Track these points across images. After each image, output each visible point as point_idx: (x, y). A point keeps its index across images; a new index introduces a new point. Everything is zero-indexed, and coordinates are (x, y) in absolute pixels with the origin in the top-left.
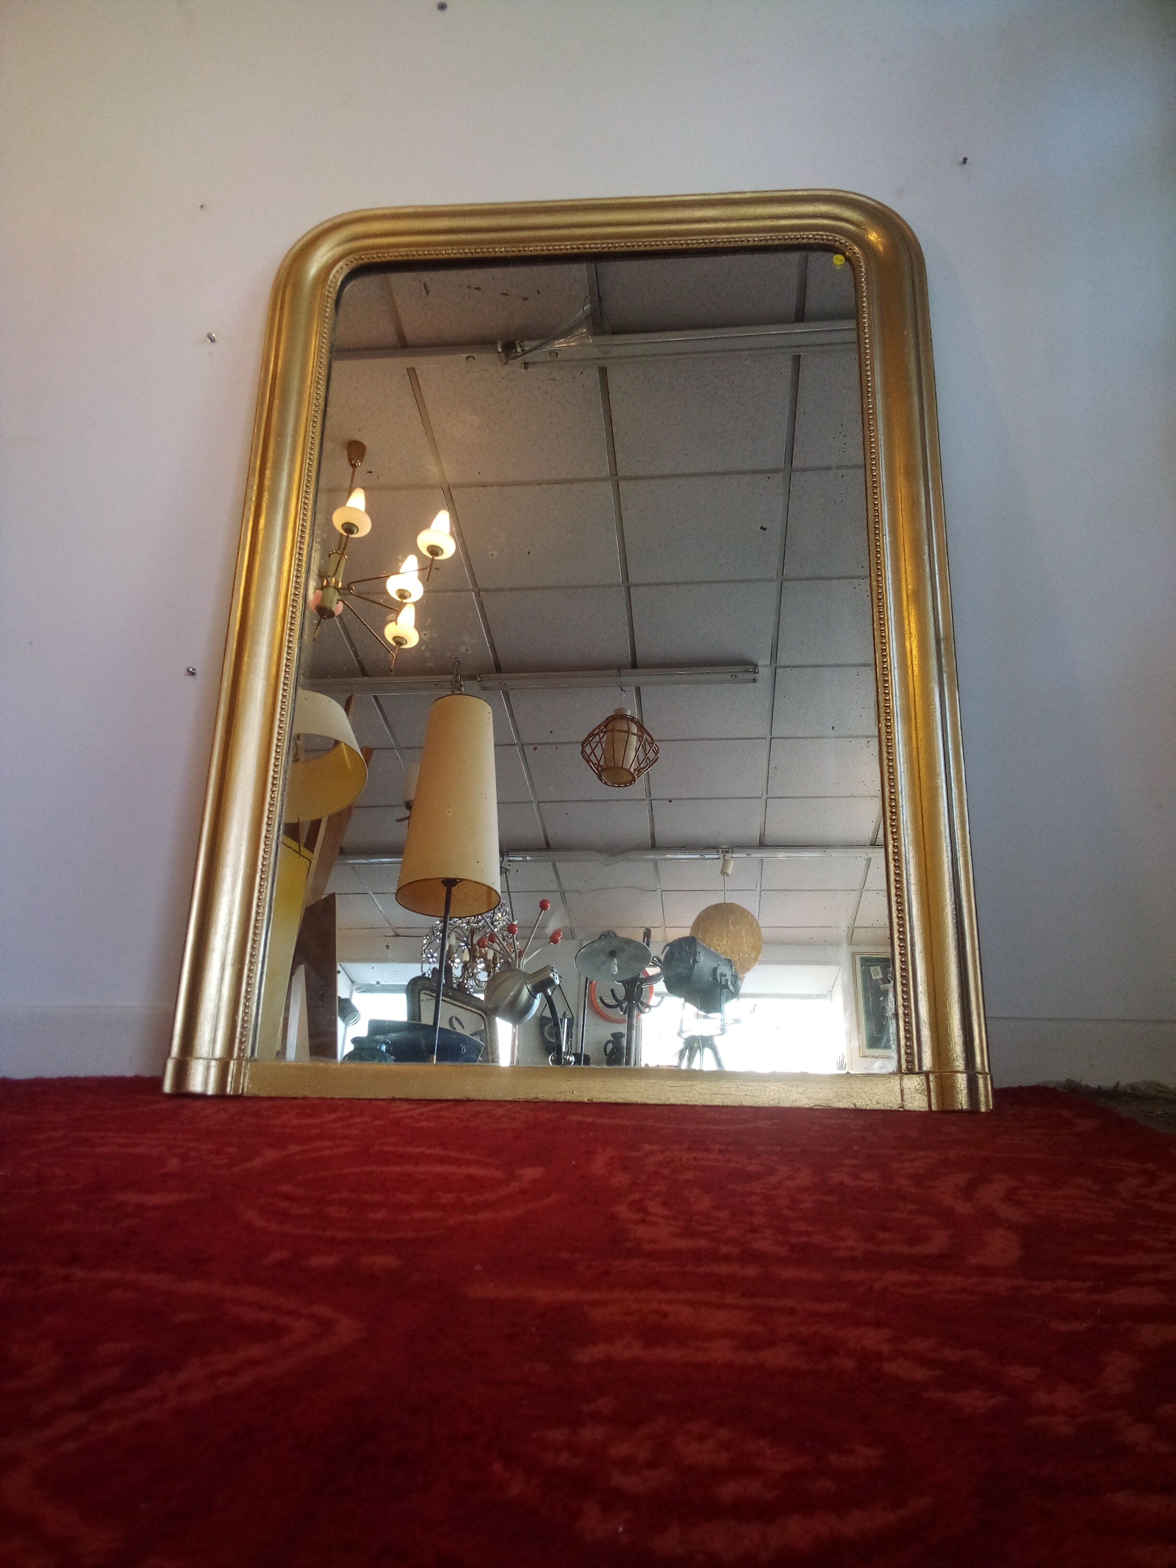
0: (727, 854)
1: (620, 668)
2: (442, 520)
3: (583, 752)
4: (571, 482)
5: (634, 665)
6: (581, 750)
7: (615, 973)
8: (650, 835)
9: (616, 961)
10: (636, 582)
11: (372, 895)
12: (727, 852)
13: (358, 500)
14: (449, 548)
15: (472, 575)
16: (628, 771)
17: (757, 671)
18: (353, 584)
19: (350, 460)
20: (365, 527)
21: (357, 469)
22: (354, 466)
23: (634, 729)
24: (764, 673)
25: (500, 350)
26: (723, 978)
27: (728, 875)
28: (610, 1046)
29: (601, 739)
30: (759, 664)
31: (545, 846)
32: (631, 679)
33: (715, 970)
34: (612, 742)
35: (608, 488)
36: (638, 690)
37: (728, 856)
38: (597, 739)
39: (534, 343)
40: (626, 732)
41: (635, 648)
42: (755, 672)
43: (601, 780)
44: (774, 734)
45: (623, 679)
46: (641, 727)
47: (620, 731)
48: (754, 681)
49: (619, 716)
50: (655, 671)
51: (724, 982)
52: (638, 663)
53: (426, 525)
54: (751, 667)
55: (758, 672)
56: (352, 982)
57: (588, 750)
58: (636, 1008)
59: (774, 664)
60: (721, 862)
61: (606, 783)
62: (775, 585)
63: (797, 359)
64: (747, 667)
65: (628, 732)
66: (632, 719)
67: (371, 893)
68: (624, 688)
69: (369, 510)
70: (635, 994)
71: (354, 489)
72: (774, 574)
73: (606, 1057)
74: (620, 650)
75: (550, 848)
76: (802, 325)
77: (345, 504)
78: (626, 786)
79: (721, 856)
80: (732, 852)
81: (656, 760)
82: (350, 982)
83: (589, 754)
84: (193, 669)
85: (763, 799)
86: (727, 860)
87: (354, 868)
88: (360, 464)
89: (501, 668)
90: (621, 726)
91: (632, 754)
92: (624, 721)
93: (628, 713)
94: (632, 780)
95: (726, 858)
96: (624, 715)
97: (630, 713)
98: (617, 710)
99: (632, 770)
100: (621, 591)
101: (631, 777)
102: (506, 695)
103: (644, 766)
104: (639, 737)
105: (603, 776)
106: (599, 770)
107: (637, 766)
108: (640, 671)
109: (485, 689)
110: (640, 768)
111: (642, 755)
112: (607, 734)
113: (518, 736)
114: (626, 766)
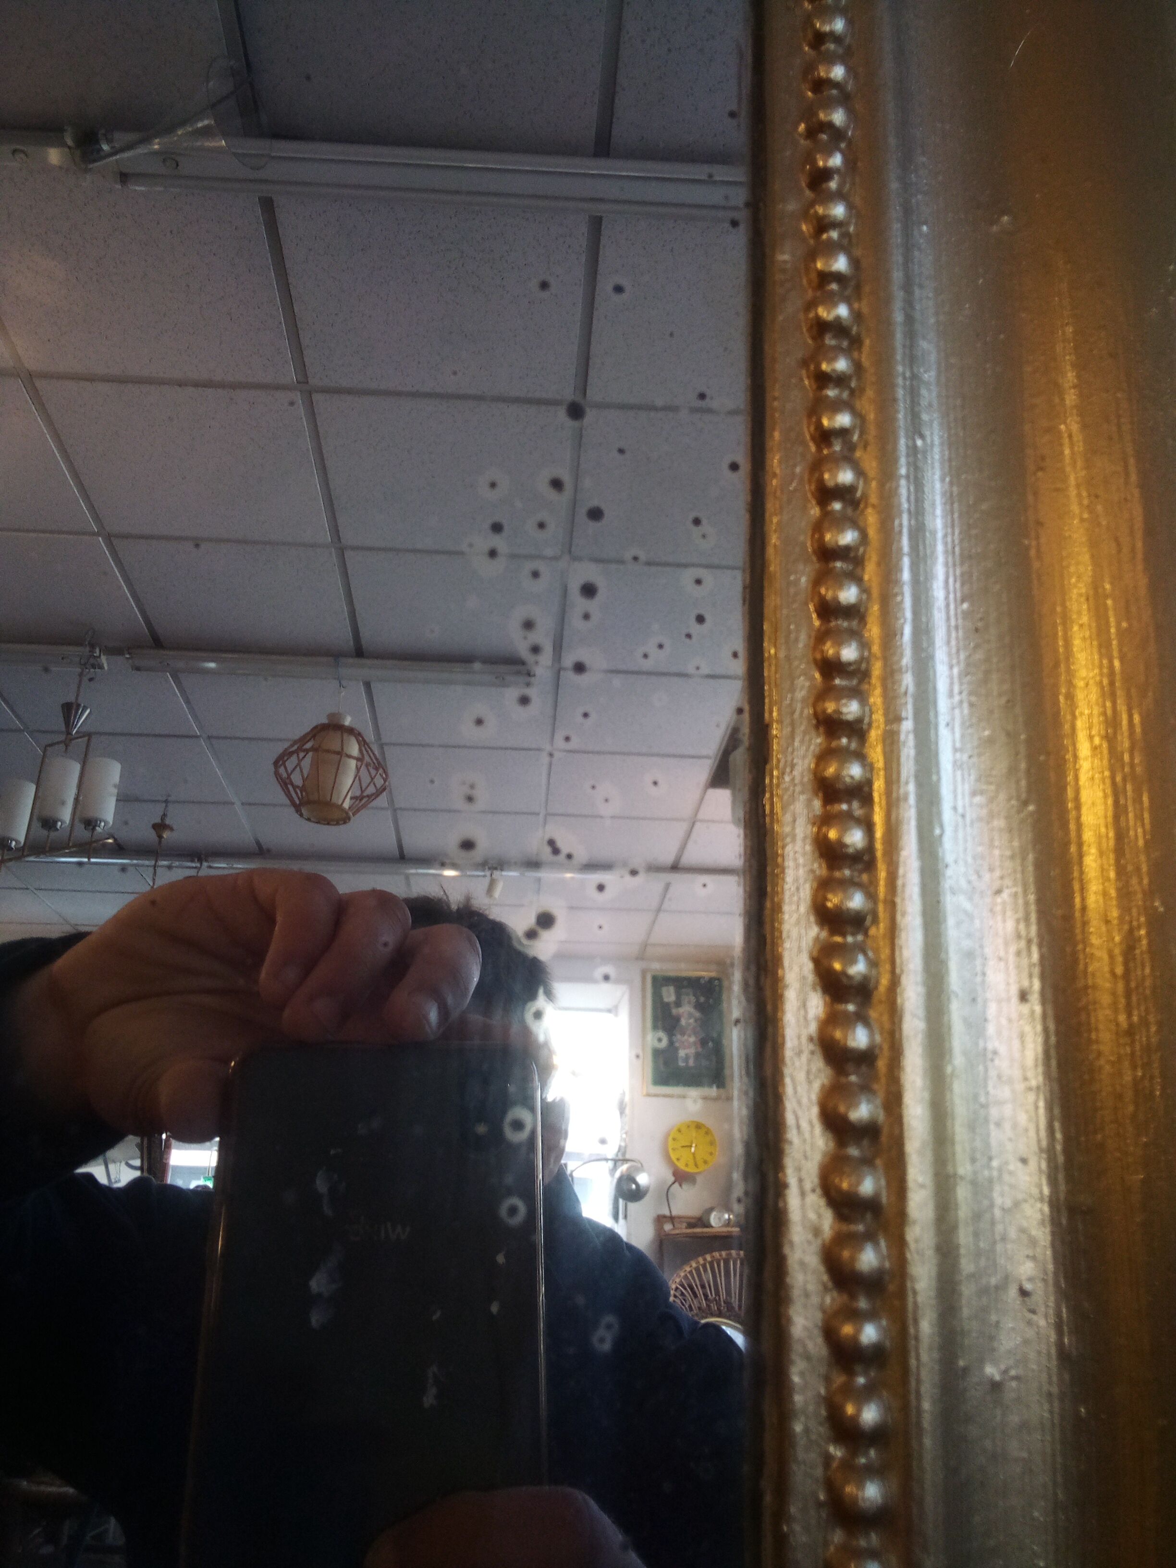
0: (495, 872)
1: (336, 655)
3: (277, 774)
5: (359, 652)
6: (274, 769)
8: (394, 846)
10: (354, 543)
11: (35, 892)
12: (496, 869)
15: (94, 512)
16: (339, 806)
17: (532, 673)
23: (353, 748)
25: (70, 142)
29: (300, 761)
31: (257, 853)
32: (356, 671)
35: (295, 401)
36: (368, 685)
37: (497, 874)
38: (294, 758)
39: (131, 137)
40: (338, 753)
41: (358, 630)
42: (529, 675)
43: (301, 815)
44: (556, 746)
45: (343, 672)
46: (365, 744)
47: (328, 751)
48: (529, 685)
49: (333, 726)
50: (389, 663)
52: (364, 650)
54: (523, 665)
55: (534, 675)
57: (283, 771)
59: (557, 666)
60: (487, 880)
61: (309, 820)
63: (596, 224)
64: (517, 666)
66: (351, 731)
67: (30, 888)
68: (344, 683)
74: (336, 631)
75: (264, 855)
76: (602, 162)
78: (336, 824)
79: (488, 873)
80: (501, 870)
81: (387, 786)
83: (284, 777)
85: (541, 816)
86: (496, 879)
89: (157, 642)
90: (333, 741)
91: (347, 780)
92: (339, 733)
93: (348, 721)
94: (346, 820)
95: (493, 876)
96: (342, 723)
97: (351, 721)
98: (331, 716)
99: (346, 805)
100: (331, 553)
101: (344, 815)
102: (175, 677)
103: (368, 796)
104: (358, 759)
105: (304, 811)
106: (298, 802)
107: (358, 793)
108: (368, 662)
109: (138, 669)
110: (362, 800)
111: (366, 779)
112: (310, 754)
113: (200, 728)
114: (337, 799)
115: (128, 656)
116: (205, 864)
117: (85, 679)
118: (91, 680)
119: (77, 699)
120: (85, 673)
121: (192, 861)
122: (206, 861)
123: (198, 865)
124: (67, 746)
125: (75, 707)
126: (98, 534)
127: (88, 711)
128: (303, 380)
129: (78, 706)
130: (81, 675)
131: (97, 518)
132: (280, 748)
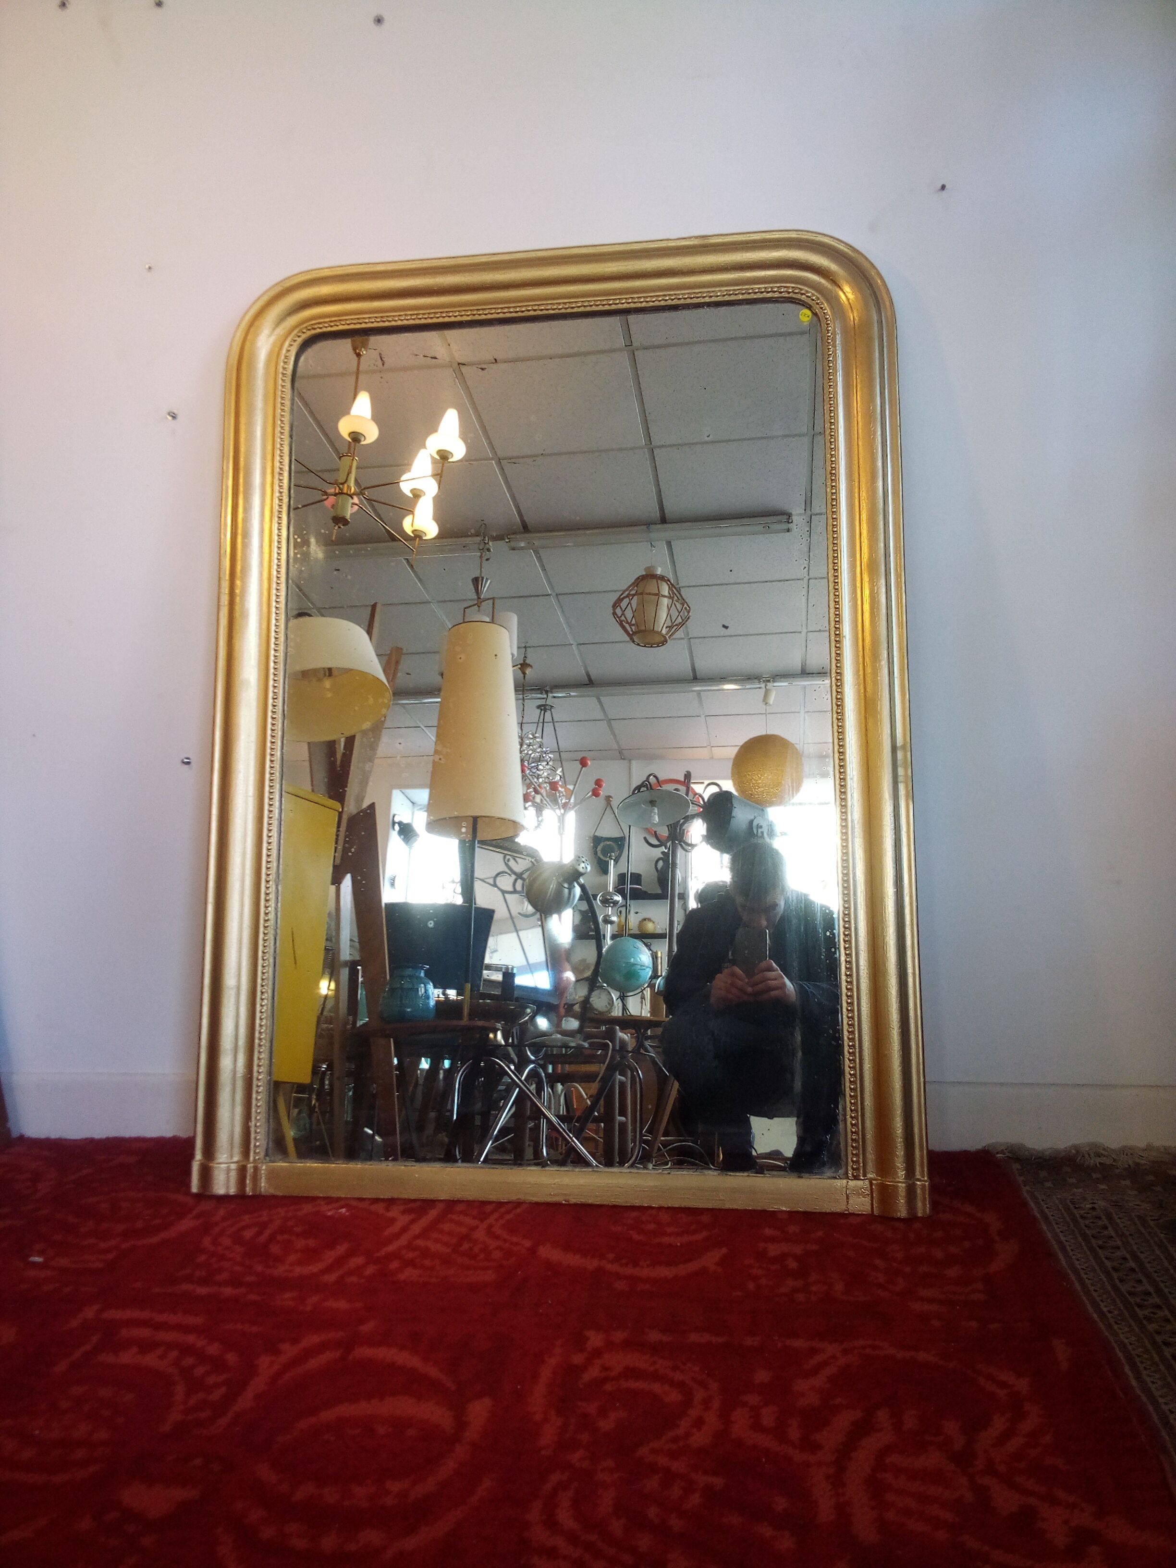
0: (768, 684)
1: (648, 524)
2: (451, 420)
3: (614, 614)
4: (586, 354)
5: (664, 520)
6: (612, 611)
7: (656, 822)
8: (690, 668)
9: (656, 811)
10: (659, 444)
11: (424, 728)
12: (769, 681)
13: (362, 405)
14: (458, 451)
15: (490, 443)
16: (660, 632)
17: (790, 521)
18: (366, 490)
19: (355, 349)
20: (371, 433)
21: (362, 359)
22: (358, 355)
23: (665, 590)
24: (799, 520)
26: (760, 830)
27: (770, 705)
28: (661, 863)
29: (630, 601)
30: (793, 513)
31: (588, 682)
32: (661, 534)
33: (751, 822)
34: (641, 604)
35: (624, 358)
36: (669, 544)
37: (770, 685)
38: (626, 601)
40: (655, 594)
41: (663, 505)
42: (788, 523)
43: (633, 642)
44: (811, 575)
45: (653, 535)
46: (672, 586)
47: (650, 594)
48: (788, 530)
49: (649, 576)
51: (760, 834)
52: (667, 518)
53: (433, 429)
54: (785, 517)
55: (792, 522)
56: (413, 803)
57: (619, 612)
58: (679, 846)
59: (808, 512)
60: (763, 692)
61: (638, 645)
62: (806, 440)
64: (780, 517)
65: (658, 594)
66: (662, 578)
67: (421, 726)
68: (653, 543)
69: (377, 417)
70: (678, 834)
71: (359, 392)
72: (804, 430)
73: (656, 874)
74: (648, 507)
75: (593, 684)
77: (348, 413)
78: (658, 646)
79: (763, 685)
80: (774, 682)
81: (688, 618)
82: (411, 804)
83: (620, 616)
84: (187, 758)
85: (803, 634)
86: (769, 690)
87: (404, 708)
88: (364, 352)
89: (526, 528)
90: (652, 587)
91: (663, 615)
92: (655, 581)
93: (659, 571)
94: (664, 642)
95: (767, 687)
96: (655, 573)
97: (662, 571)
98: (647, 569)
99: (664, 632)
100: (644, 453)
101: (663, 639)
102: (536, 552)
103: (676, 625)
104: (670, 597)
105: (635, 638)
106: (631, 633)
107: (670, 624)
108: (670, 526)
109: (513, 549)
110: (673, 627)
111: (674, 613)
112: (636, 597)
113: (552, 588)
114: (658, 628)
115: (507, 540)
116: (550, 695)
117: (484, 559)
118: (487, 560)
119: (481, 574)
120: (483, 555)
121: (541, 693)
122: (552, 692)
123: (545, 696)
124: (479, 607)
125: (480, 579)
126: (492, 459)
127: (489, 581)
128: (629, 344)
129: (483, 578)
130: (481, 557)
131: (492, 448)
132: (614, 597)
